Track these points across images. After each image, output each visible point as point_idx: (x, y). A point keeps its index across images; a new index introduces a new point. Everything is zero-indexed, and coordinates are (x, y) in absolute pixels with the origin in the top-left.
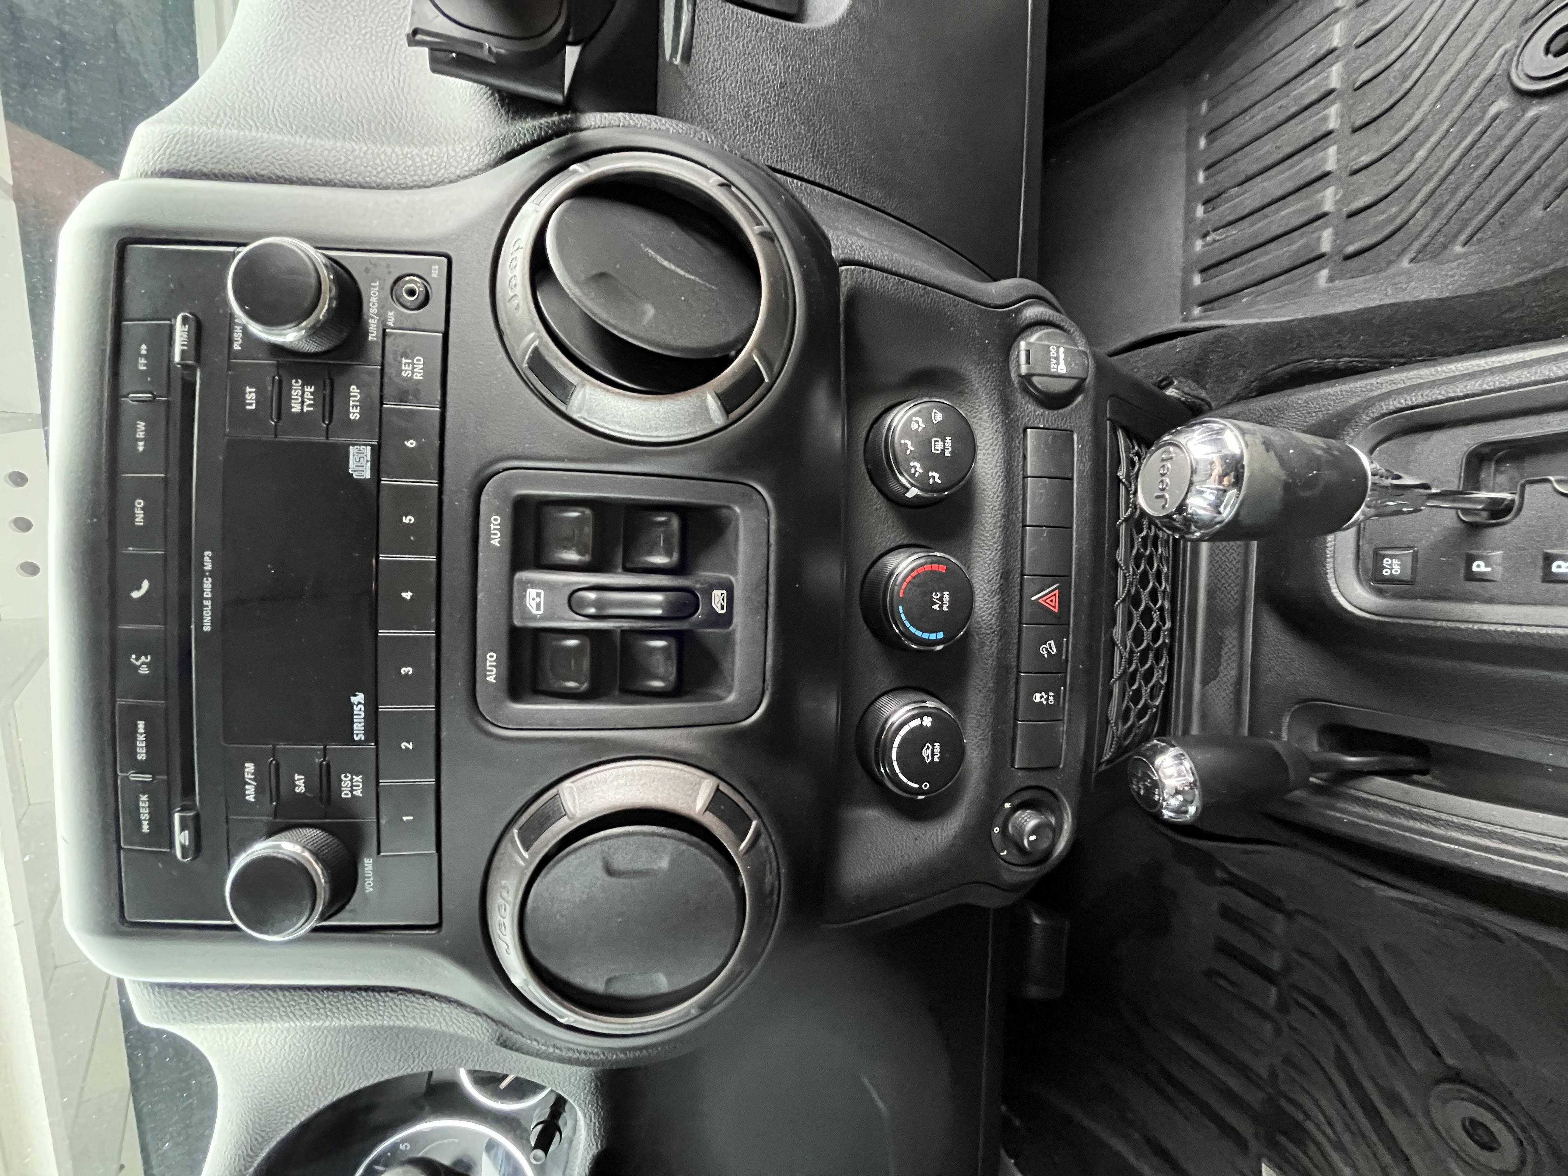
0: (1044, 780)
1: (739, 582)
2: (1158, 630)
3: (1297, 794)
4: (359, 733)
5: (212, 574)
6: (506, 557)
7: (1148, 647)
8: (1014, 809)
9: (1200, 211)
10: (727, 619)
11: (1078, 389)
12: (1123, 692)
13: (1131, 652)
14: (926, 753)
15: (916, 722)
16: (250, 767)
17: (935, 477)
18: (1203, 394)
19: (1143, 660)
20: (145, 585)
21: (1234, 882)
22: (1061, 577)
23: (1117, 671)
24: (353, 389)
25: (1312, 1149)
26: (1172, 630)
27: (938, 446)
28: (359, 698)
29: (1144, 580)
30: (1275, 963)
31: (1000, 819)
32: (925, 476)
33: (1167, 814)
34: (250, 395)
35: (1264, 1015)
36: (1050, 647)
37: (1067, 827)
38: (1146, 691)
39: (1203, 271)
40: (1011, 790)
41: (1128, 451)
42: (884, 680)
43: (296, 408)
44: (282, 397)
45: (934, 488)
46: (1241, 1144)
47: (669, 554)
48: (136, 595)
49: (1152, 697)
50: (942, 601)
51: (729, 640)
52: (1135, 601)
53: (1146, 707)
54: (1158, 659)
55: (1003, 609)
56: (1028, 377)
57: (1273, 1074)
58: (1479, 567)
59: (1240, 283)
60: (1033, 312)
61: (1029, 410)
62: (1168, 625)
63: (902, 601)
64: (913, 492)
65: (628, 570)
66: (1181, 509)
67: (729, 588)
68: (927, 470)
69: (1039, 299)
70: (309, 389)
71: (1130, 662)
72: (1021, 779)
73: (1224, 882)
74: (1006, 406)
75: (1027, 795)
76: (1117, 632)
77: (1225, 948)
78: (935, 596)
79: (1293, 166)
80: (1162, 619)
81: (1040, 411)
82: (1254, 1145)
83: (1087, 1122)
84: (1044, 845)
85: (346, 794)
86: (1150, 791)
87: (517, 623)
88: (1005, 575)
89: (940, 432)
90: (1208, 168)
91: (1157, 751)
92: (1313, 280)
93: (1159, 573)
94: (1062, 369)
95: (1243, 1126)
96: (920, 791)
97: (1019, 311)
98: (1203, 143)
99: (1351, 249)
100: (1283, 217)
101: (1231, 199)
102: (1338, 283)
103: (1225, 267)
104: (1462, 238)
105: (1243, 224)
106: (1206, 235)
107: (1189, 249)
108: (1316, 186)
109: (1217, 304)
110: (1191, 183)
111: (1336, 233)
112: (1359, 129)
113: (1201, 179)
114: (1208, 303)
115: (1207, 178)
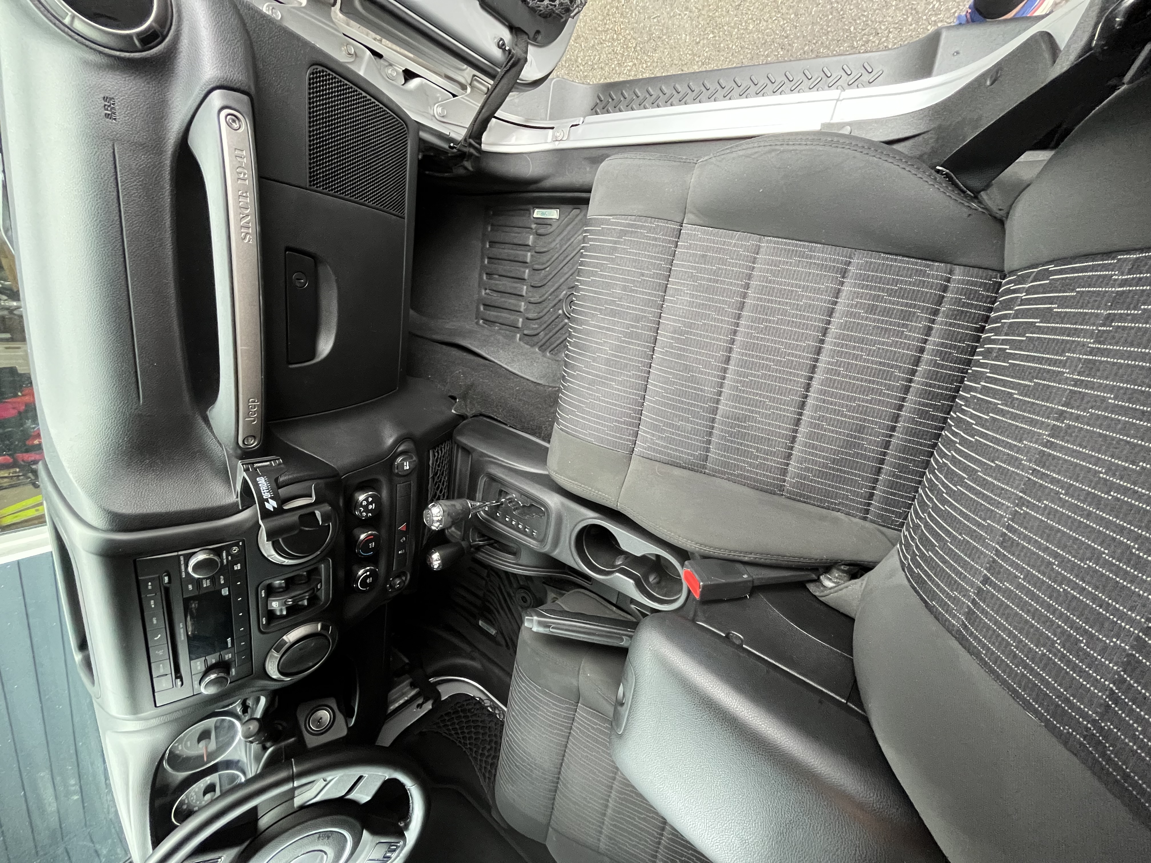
0: (402, 570)
1: (323, 578)
4: (229, 645)
6: (266, 598)
8: (393, 579)
9: (485, 277)
10: (320, 588)
11: (413, 470)
14: (368, 581)
15: (365, 574)
17: (370, 515)
22: (406, 521)
24: (221, 577)
25: (492, 614)
27: (370, 507)
28: (229, 639)
31: (389, 582)
32: (367, 515)
33: (434, 567)
34: (190, 587)
36: (403, 540)
37: (408, 578)
39: (485, 305)
40: (392, 575)
43: (205, 586)
44: (200, 584)
46: (474, 616)
50: (372, 545)
55: (390, 534)
56: (398, 473)
57: (484, 596)
58: (498, 514)
59: (494, 320)
63: (361, 548)
64: (363, 518)
67: (321, 581)
70: (208, 581)
74: (391, 481)
78: (370, 544)
79: (515, 283)
81: (401, 478)
82: (478, 616)
84: (402, 585)
85: (226, 660)
86: (430, 563)
87: (269, 610)
88: (390, 526)
89: (371, 503)
92: (515, 337)
94: (408, 468)
95: (475, 611)
96: (366, 589)
97: (395, 452)
98: (488, 245)
99: (526, 332)
100: (511, 302)
101: (496, 279)
102: (522, 343)
103: (492, 309)
104: (550, 349)
105: (499, 294)
106: (486, 289)
107: (479, 292)
108: (520, 298)
109: (487, 322)
110: (483, 262)
111: (523, 322)
112: (532, 286)
113: (486, 262)
114: (486, 321)
115: (488, 263)
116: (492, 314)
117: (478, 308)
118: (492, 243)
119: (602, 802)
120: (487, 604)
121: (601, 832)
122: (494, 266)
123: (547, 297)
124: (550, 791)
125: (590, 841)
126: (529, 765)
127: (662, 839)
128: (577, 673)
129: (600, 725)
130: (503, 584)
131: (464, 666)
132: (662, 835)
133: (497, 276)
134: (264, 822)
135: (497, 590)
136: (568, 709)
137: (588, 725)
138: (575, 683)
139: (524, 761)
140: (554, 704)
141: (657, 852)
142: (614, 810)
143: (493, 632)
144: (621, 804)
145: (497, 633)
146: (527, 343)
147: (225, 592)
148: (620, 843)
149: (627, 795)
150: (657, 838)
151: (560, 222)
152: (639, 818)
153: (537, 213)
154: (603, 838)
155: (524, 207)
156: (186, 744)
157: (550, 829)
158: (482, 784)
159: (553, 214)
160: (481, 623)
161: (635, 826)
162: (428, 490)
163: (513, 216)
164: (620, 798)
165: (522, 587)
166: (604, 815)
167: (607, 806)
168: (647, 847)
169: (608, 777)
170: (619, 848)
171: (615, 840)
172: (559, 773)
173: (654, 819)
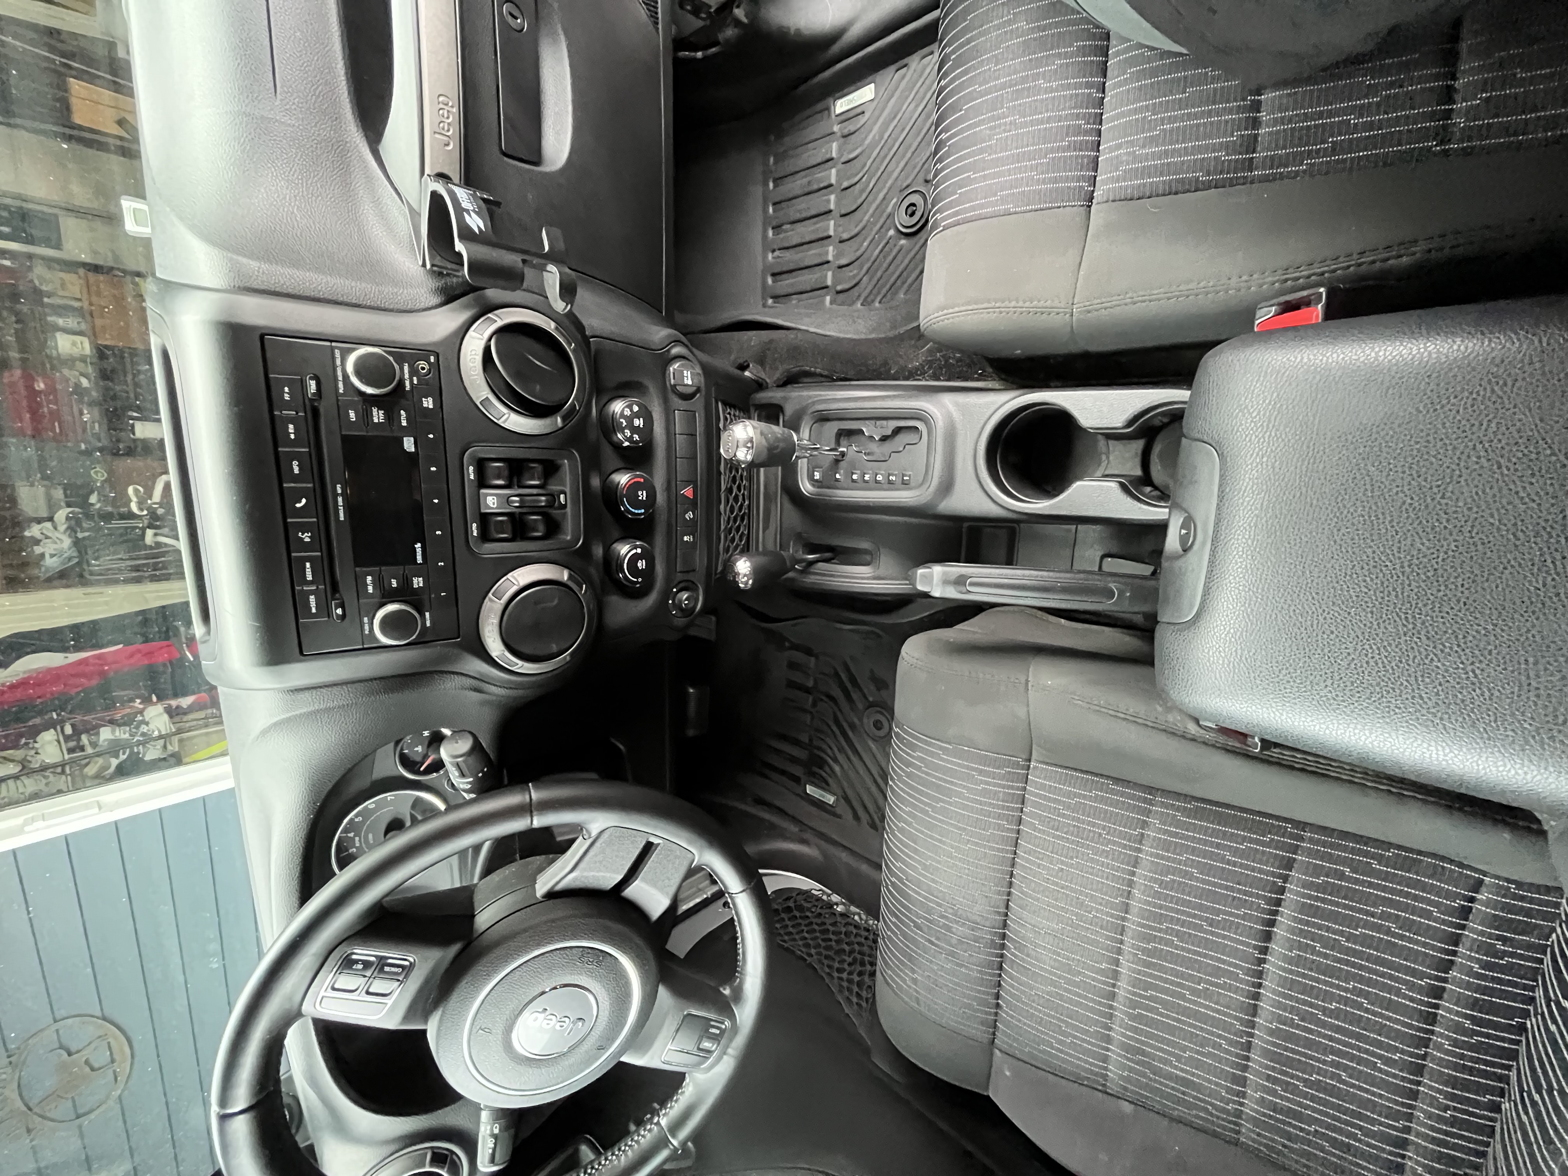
0: (690, 577)
1: (568, 490)
2: (742, 505)
3: (791, 574)
4: (419, 559)
5: (342, 494)
6: (476, 484)
7: (737, 515)
8: (678, 592)
9: (770, 233)
10: (565, 506)
11: (698, 390)
12: (726, 537)
13: (729, 518)
14: (639, 565)
15: (634, 551)
16: (369, 578)
17: (636, 437)
18: (763, 376)
19: (735, 521)
20: (304, 501)
21: (795, 647)
22: (693, 482)
23: (723, 527)
24: (402, 412)
25: (827, 769)
26: (749, 506)
27: (637, 422)
28: (418, 545)
29: (734, 480)
30: (810, 684)
31: (672, 596)
32: (631, 437)
33: (741, 585)
34: (352, 414)
35: (805, 711)
36: (689, 515)
37: (701, 598)
38: (737, 538)
39: (773, 275)
40: (676, 582)
41: (724, 412)
42: (616, 534)
43: (376, 420)
44: (369, 415)
45: (637, 442)
46: (797, 780)
47: (539, 479)
48: (298, 505)
49: (741, 540)
50: (643, 495)
51: (565, 514)
52: (730, 490)
53: (738, 545)
54: (742, 520)
55: (669, 497)
56: (675, 385)
57: (811, 740)
58: (838, 476)
59: (791, 291)
60: (676, 350)
61: (676, 401)
62: (747, 502)
63: (625, 496)
64: (626, 444)
65: (520, 487)
66: (735, 455)
67: (565, 494)
68: (632, 434)
69: (678, 342)
70: (381, 412)
71: (728, 523)
72: (679, 577)
73: (791, 648)
74: (666, 401)
75: (682, 585)
76: (722, 507)
77: (792, 685)
78: (640, 493)
79: (815, 224)
80: (744, 499)
81: (680, 401)
82: (803, 778)
83: (724, 801)
84: (691, 605)
85: (416, 586)
86: (734, 577)
87: (483, 511)
88: (669, 482)
89: (637, 415)
90: (774, 204)
91: (737, 560)
92: (823, 302)
93: (742, 476)
94: (690, 382)
95: (798, 771)
96: (637, 582)
97: (668, 351)
98: (771, 185)
99: (839, 288)
100: (811, 255)
101: (786, 231)
102: (834, 306)
103: (784, 276)
104: (878, 299)
105: (792, 251)
106: (773, 251)
107: (765, 257)
108: (825, 242)
109: (780, 300)
110: (765, 211)
111: (834, 276)
112: (843, 216)
113: (771, 210)
114: (775, 297)
115: (774, 211)
116: (787, 284)
117: (764, 282)
118: (777, 181)
119: (1104, 966)
120: (816, 751)
121: (1108, 1039)
122: (782, 213)
123: (868, 221)
124: (990, 964)
125: (1086, 1064)
126: (943, 917)
127: (1252, 1035)
128: (1022, 688)
129: (1080, 796)
130: (840, 710)
131: (792, 854)
132: (1253, 1025)
133: (788, 226)
134: (484, 918)
135: (831, 723)
136: (1009, 776)
137: (1055, 801)
138: (1021, 712)
139: (929, 911)
140: (981, 772)
141: (1245, 1068)
142: (1135, 983)
143: (830, 799)
144: (1149, 965)
145: (837, 800)
146: (842, 304)
147: (409, 444)
148: (1153, 1057)
149: (1161, 940)
150: (1241, 1034)
151: (875, 102)
152: (1194, 992)
153: (841, 105)
154: (1115, 1053)
155: (819, 106)
156: (366, 837)
157: (997, 1052)
158: (847, 1011)
159: (865, 94)
160: (809, 789)
161: (1186, 1012)
162: (720, 473)
163: (804, 128)
164: (1144, 951)
165: (871, 705)
166: (1112, 996)
167: (1116, 975)
168: (1220, 1060)
169: (1113, 906)
170: (1156, 1071)
171: (1143, 1053)
172: (1005, 925)
173: (1230, 988)
